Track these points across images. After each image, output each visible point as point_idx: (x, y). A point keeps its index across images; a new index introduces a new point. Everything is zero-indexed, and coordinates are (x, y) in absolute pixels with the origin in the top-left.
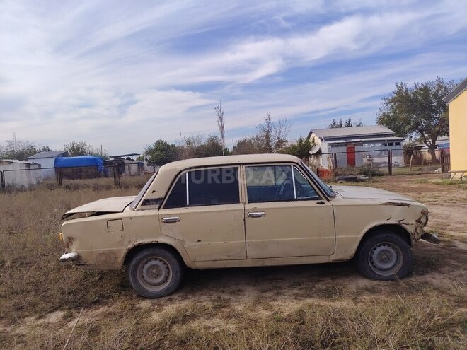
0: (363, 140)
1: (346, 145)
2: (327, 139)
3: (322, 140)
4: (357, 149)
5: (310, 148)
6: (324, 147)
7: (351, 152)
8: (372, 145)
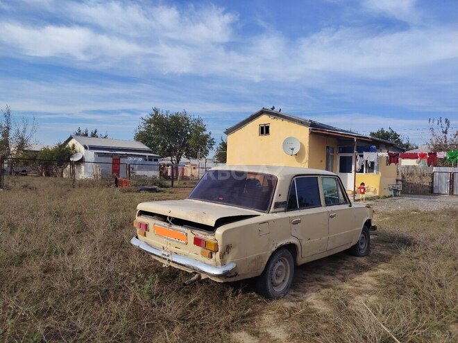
0: (128, 153)
1: (112, 156)
2: (92, 148)
3: (86, 148)
4: (122, 160)
5: (71, 155)
6: (90, 156)
7: (116, 163)
8: (135, 159)
